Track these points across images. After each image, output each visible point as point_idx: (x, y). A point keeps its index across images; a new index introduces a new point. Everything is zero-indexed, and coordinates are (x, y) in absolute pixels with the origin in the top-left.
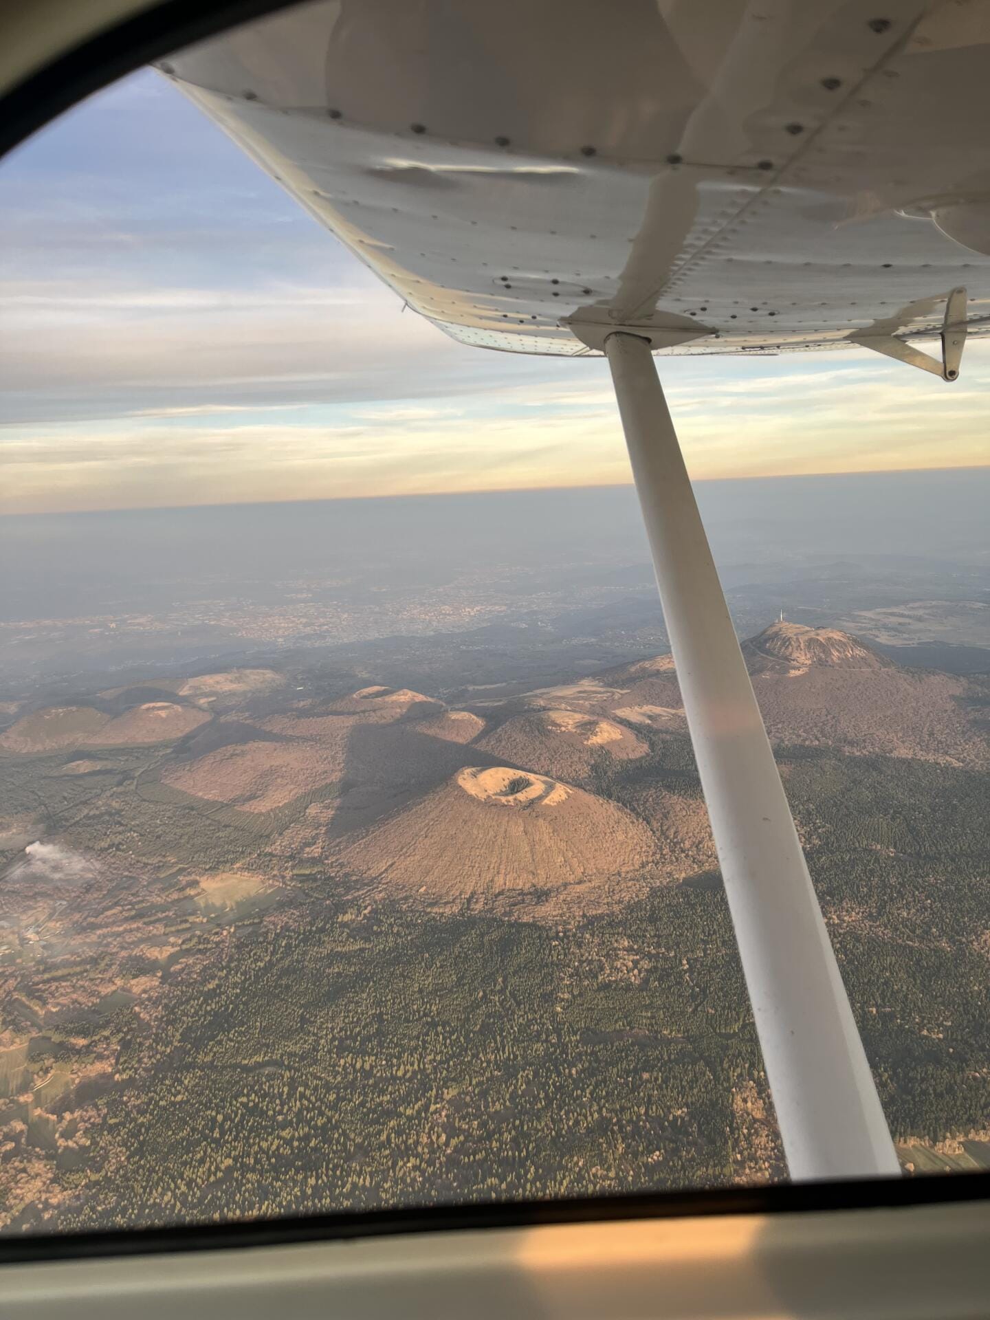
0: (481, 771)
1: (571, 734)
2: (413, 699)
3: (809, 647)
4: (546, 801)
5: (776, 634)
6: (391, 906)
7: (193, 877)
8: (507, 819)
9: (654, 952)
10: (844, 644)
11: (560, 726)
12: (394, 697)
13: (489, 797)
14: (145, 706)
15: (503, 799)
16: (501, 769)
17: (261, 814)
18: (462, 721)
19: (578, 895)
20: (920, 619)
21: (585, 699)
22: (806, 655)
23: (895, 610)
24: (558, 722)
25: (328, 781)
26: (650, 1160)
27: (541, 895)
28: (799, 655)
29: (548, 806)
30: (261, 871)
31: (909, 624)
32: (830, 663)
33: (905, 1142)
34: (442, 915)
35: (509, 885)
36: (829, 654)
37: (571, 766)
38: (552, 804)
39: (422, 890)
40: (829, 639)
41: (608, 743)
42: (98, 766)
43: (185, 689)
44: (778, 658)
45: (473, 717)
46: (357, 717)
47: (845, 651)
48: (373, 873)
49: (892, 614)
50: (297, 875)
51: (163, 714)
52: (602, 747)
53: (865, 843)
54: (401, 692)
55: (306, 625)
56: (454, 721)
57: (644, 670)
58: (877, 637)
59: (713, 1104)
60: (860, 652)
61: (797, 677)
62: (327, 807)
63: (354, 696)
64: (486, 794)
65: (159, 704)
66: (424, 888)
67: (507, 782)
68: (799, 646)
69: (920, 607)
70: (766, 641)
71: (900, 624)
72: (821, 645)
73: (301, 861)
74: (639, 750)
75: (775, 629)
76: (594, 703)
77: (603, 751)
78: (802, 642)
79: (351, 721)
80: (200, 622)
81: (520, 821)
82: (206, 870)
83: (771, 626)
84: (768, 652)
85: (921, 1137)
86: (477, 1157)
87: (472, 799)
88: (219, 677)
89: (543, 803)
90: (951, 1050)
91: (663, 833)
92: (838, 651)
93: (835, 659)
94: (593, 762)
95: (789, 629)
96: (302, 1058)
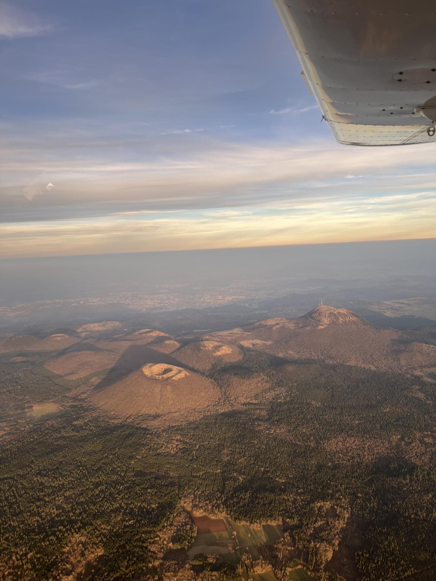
0: (153, 365)
1: (209, 351)
2: (159, 335)
3: (329, 316)
4: (174, 378)
5: (318, 310)
6: (96, 419)
7: (32, 404)
8: (155, 385)
9: (188, 441)
10: (346, 315)
11: (206, 347)
12: (151, 334)
13: (152, 376)
14: (53, 336)
15: (157, 377)
16: (162, 364)
17: (73, 380)
18: (170, 344)
19: (172, 417)
20: (409, 305)
21: (230, 336)
22: (327, 319)
23: (401, 301)
24: (206, 346)
25: (106, 368)
26: (127, 523)
27: (156, 417)
28: (324, 319)
29: (174, 380)
30: (59, 403)
31: (404, 307)
32: (338, 323)
33: (240, 523)
34: (113, 423)
35: (147, 412)
36: (337, 319)
37: (204, 364)
38: (176, 379)
39: (112, 413)
40: (339, 313)
41: (223, 355)
42: (25, 359)
43: (80, 329)
44: (316, 321)
45: (175, 342)
46: (132, 342)
47: (345, 318)
48: (99, 406)
49: (398, 303)
50: (71, 405)
51: (59, 339)
52: (220, 356)
53: (309, 400)
54: (154, 332)
55: (159, 303)
56: (166, 344)
57: (260, 324)
58: (386, 312)
59: (171, 503)
60: (355, 319)
61: (321, 329)
62: (99, 379)
63: (136, 333)
64: (152, 374)
65: (60, 335)
66: (114, 412)
67: (163, 370)
68: (325, 316)
69: (413, 300)
70: (313, 313)
71: (400, 307)
72: (335, 315)
73: (77, 400)
74: (237, 358)
75: (318, 308)
76: (233, 338)
77: (220, 358)
78: (326, 313)
79: (129, 344)
80: (117, 301)
81: (160, 386)
82: (38, 402)
83: (317, 307)
84: (313, 318)
85: (247, 521)
86: (62, 518)
87: (145, 376)
88: (96, 325)
89: (172, 379)
90: (283, 487)
91: (225, 393)
92: (342, 318)
93: (340, 321)
94: (213, 363)
95: (323, 308)
96: (22, 476)
